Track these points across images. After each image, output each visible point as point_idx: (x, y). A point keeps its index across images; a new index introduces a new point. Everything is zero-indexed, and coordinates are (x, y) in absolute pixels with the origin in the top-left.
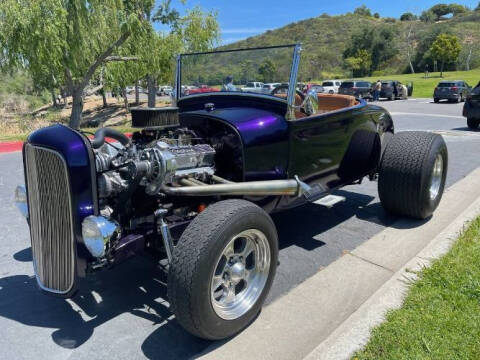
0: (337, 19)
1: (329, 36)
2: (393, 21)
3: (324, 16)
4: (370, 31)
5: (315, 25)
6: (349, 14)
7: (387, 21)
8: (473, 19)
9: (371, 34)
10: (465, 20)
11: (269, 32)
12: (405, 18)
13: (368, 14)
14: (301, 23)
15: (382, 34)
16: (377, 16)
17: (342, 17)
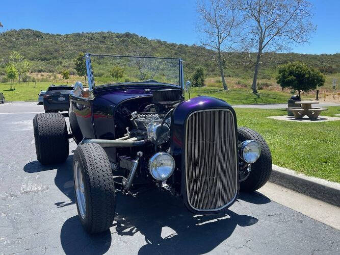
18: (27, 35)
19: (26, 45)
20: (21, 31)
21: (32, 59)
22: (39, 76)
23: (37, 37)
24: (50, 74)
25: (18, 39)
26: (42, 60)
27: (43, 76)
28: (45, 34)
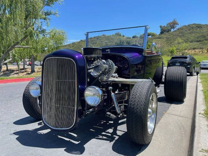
0: (108, 37)
1: (106, 43)
2: (130, 38)
3: (103, 35)
4: (122, 41)
5: (100, 39)
6: (113, 35)
7: (128, 38)
8: (159, 38)
9: (123, 42)
10: (156, 38)
11: (82, 41)
12: (134, 37)
13: (120, 35)
14: (95, 37)
15: (127, 43)
16: (123, 36)
17: (110, 36)
18: (192, 28)
19: (190, 34)
20: (189, 25)
21: (192, 42)
22: (193, 51)
23: (199, 27)
24: (200, 50)
25: (187, 31)
26: (198, 41)
27: (195, 51)
28: (204, 25)
